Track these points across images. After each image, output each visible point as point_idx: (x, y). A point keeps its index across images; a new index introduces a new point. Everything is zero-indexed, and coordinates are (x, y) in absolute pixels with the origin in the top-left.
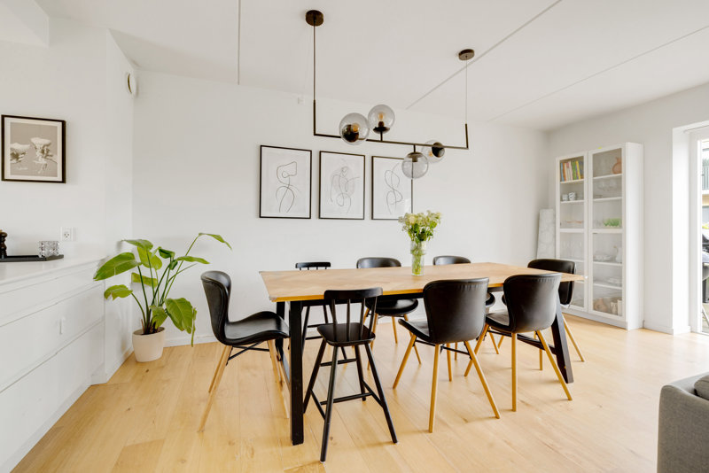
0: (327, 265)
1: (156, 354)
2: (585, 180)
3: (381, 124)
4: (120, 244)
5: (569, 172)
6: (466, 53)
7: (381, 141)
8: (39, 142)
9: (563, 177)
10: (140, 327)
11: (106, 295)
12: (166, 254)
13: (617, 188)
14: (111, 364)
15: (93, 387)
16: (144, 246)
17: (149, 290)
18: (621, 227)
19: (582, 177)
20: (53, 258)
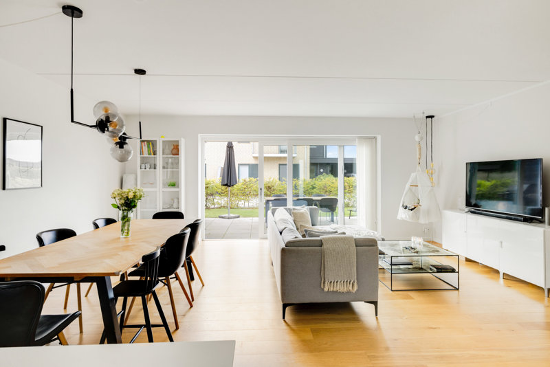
2: (157, 156)
5: (145, 149)
6: (140, 72)
9: (142, 153)
13: (176, 164)
18: (178, 187)
19: (154, 154)
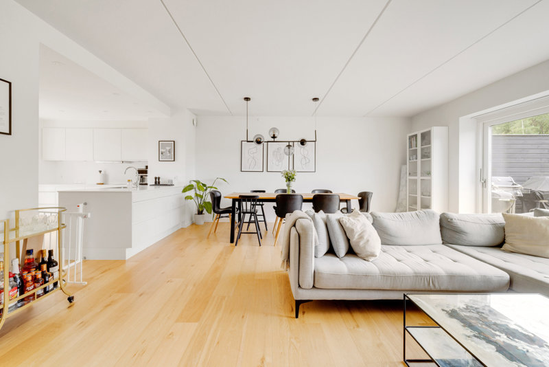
0: (264, 192)
1: (202, 223)
2: (418, 148)
3: (274, 135)
4: (190, 182)
6: (315, 99)
7: (274, 142)
8: (168, 148)
10: (197, 213)
11: (186, 198)
12: (204, 185)
14: (187, 224)
15: (182, 229)
16: (198, 182)
17: (199, 200)
18: (430, 176)
19: (417, 146)
20: (172, 185)
